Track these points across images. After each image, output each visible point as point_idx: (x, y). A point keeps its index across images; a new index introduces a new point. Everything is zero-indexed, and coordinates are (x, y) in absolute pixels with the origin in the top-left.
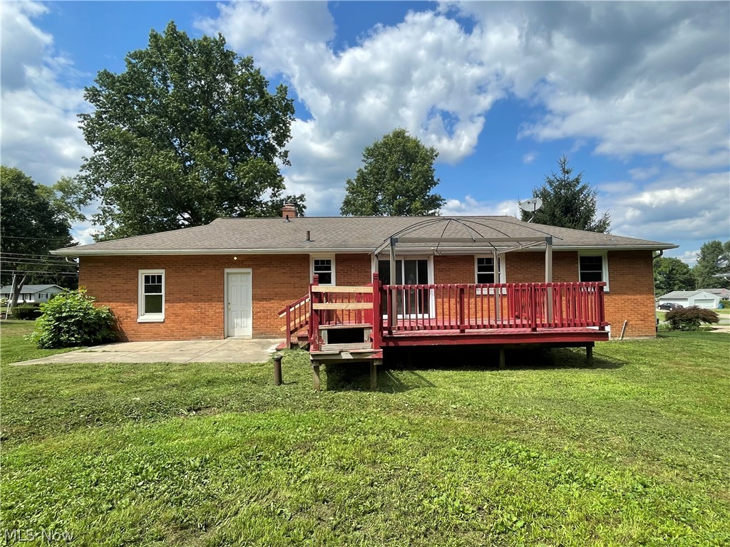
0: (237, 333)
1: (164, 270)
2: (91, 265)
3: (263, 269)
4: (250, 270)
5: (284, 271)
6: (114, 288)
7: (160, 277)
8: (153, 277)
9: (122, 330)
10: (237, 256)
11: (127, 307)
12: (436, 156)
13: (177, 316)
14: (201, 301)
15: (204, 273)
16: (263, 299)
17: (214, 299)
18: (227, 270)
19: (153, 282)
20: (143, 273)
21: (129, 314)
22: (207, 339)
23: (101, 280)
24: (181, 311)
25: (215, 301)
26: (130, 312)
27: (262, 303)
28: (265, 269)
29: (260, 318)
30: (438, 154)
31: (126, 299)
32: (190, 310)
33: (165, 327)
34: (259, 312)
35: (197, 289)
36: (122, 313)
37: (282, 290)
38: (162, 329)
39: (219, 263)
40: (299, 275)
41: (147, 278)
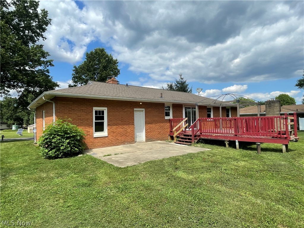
0: (138, 140)
1: (107, 108)
2: (64, 103)
3: (149, 109)
4: (144, 109)
5: (157, 110)
6: (79, 118)
7: (103, 112)
8: (99, 111)
9: (84, 142)
10: (142, 102)
11: (88, 129)
12: (118, 63)
13: (114, 133)
14: (125, 124)
15: (126, 110)
16: (149, 123)
17: (130, 124)
18: (135, 109)
19: (100, 114)
20: (95, 109)
21: (88, 133)
22: (128, 144)
23: (71, 112)
24: (116, 130)
25: (131, 125)
26: (89, 132)
27: (149, 125)
28: (150, 109)
29: (149, 132)
30: (118, 62)
31: (87, 124)
32: (120, 129)
33: (108, 139)
34: (148, 129)
35: (123, 118)
36: (84, 132)
37: (156, 119)
38: (106, 140)
39: (132, 105)
40: (161, 112)
41: (96, 112)
